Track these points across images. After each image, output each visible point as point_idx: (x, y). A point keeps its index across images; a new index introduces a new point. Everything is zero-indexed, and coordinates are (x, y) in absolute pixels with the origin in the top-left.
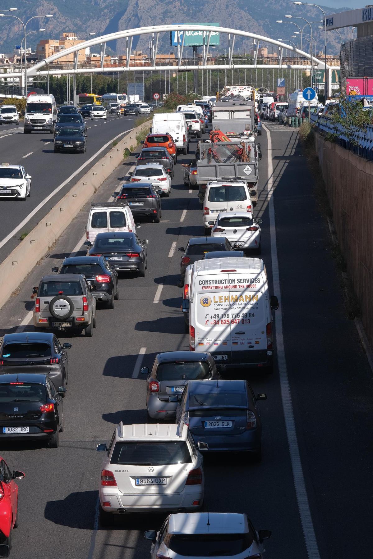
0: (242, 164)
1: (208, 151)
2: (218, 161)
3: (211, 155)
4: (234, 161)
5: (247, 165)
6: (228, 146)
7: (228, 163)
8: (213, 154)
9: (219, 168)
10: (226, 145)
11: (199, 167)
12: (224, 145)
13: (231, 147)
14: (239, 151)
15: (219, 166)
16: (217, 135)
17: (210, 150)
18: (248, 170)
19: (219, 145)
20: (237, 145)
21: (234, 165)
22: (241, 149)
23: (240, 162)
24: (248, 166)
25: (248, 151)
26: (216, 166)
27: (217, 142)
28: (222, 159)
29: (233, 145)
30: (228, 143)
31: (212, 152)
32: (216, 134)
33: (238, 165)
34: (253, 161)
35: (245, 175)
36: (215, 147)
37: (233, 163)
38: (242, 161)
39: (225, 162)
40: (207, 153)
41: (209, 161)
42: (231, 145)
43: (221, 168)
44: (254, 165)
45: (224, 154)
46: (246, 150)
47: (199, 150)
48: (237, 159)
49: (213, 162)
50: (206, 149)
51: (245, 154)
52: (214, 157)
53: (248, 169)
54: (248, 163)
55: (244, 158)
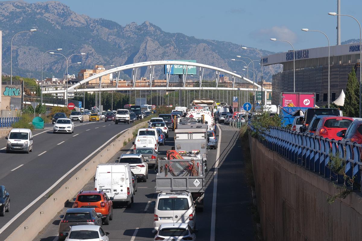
0: (192, 177)
1: (165, 167)
2: (174, 175)
3: (167, 169)
4: (185, 175)
5: (196, 178)
6: (181, 163)
7: (180, 177)
8: (169, 169)
9: (174, 180)
10: (179, 162)
11: (158, 179)
12: (178, 162)
13: (183, 163)
14: (190, 166)
15: (174, 179)
16: (173, 154)
17: (167, 166)
18: (197, 183)
19: (174, 162)
20: (188, 162)
21: (186, 178)
22: (191, 165)
23: (190, 176)
24: (197, 180)
25: (197, 167)
26: (171, 179)
27: (172, 160)
28: (176, 173)
29: (185, 162)
30: (181, 160)
31: (168, 167)
32: (171, 153)
33: (189, 178)
34: (201, 176)
35: (194, 187)
36: (170, 163)
37: (184, 177)
38: (192, 175)
39: (178, 175)
40: (164, 168)
41: (166, 175)
42: (183, 162)
43: (175, 180)
44: (202, 178)
45: (177, 168)
46: (195, 166)
47: (158, 166)
48: (188, 173)
49: (169, 175)
50: (163, 165)
51: (194, 169)
52: (170, 171)
53: (197, 181)
54: (197, 177)
55: (194, 172)
